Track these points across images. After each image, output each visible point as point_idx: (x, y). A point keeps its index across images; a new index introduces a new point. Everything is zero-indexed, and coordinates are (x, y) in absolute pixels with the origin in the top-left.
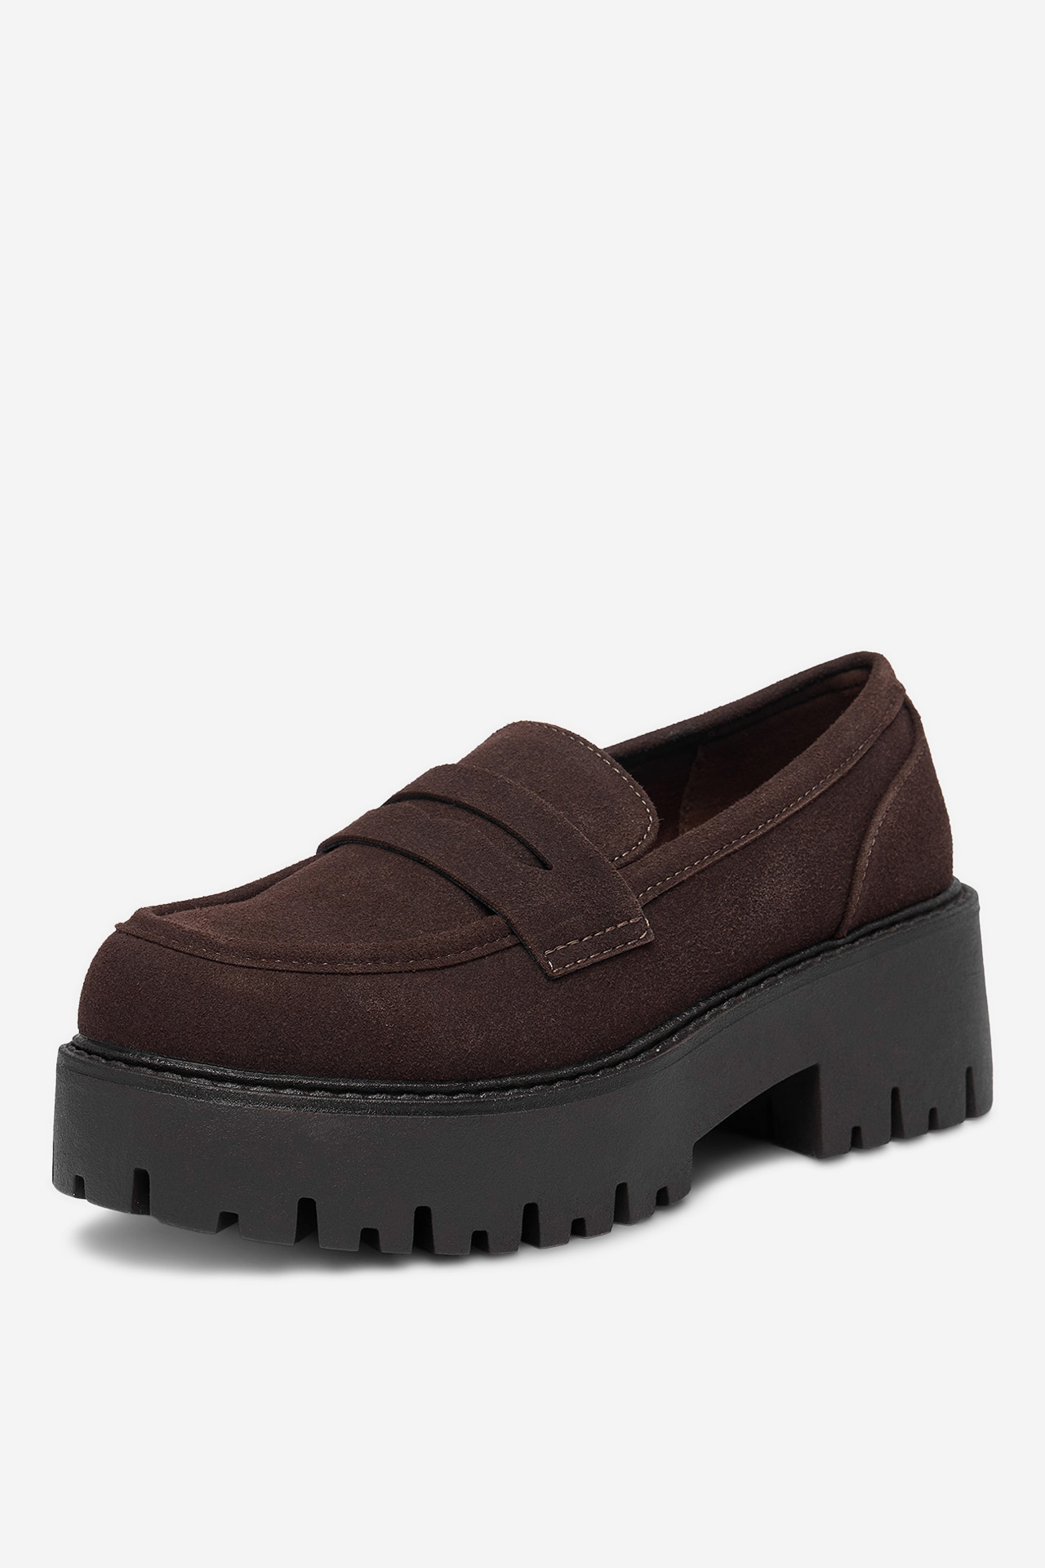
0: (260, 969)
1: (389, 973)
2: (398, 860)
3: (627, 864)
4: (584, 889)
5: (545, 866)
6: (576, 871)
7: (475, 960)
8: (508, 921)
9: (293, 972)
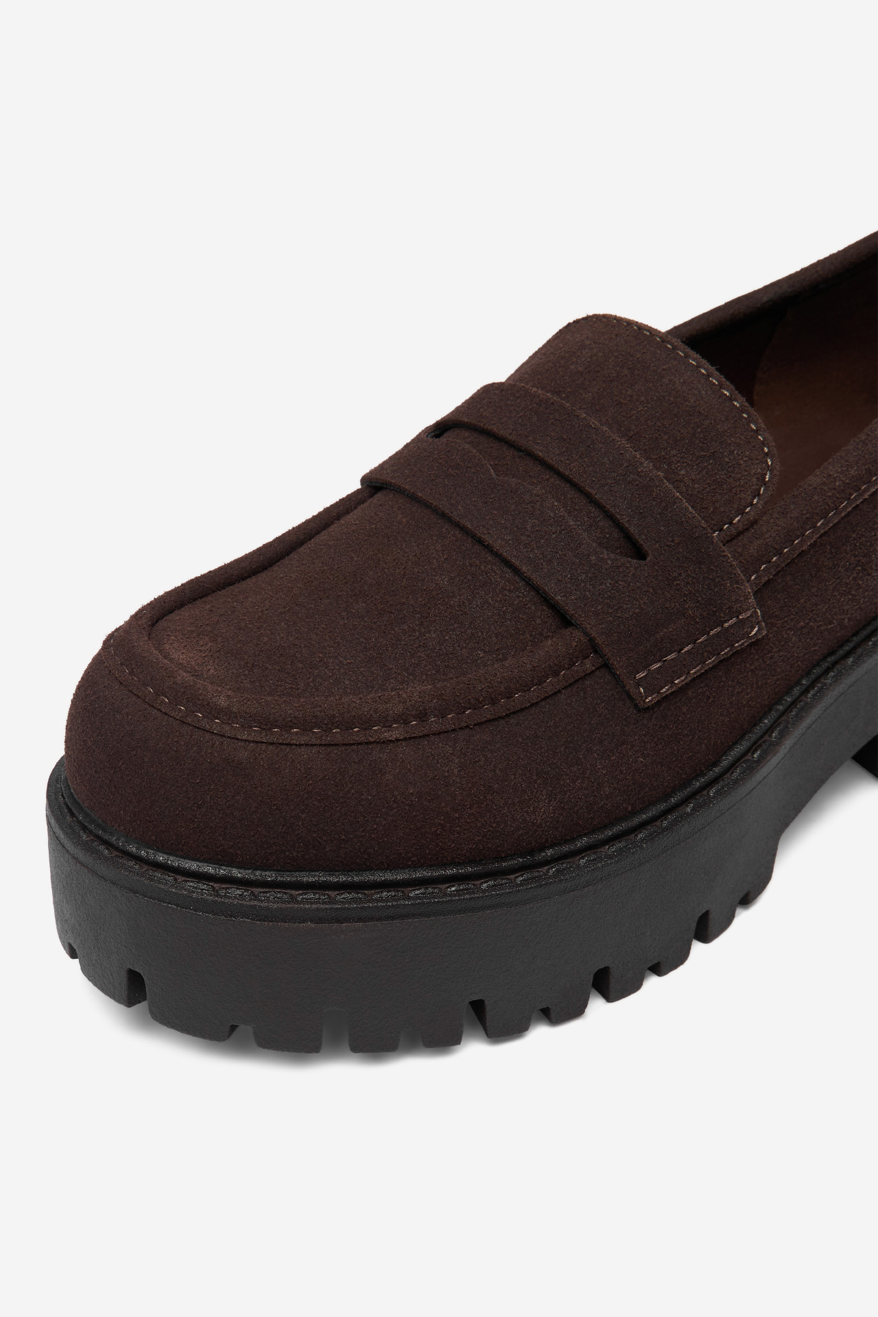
0: (272, 744)
1: (440, 733)
2: (453, 535)
3: (740, 533)
4: (688, 583)
5: (640, 554)
6: (678, 559)
7: (548, 697)
8: (591, 640)
9: (315, 745)
